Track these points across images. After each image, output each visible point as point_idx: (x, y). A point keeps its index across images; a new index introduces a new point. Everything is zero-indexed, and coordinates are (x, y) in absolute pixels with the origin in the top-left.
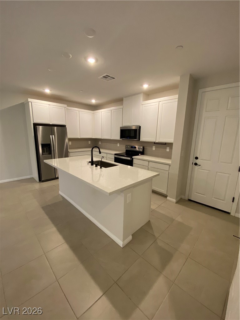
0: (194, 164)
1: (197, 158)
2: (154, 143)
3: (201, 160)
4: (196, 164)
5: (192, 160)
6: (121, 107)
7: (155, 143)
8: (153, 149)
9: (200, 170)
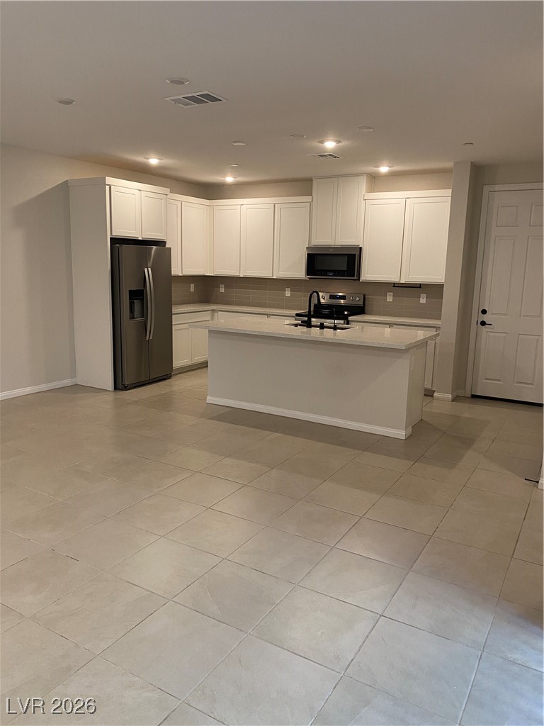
0: (479, 324)
1: (484, 312)
2: (394, 286)
3: (493, 314)
4: (483, 323)
5: (476, 316)
6: (308, 199)
7: (396, 286)
8: (388, 300)
9: (490, 334)
